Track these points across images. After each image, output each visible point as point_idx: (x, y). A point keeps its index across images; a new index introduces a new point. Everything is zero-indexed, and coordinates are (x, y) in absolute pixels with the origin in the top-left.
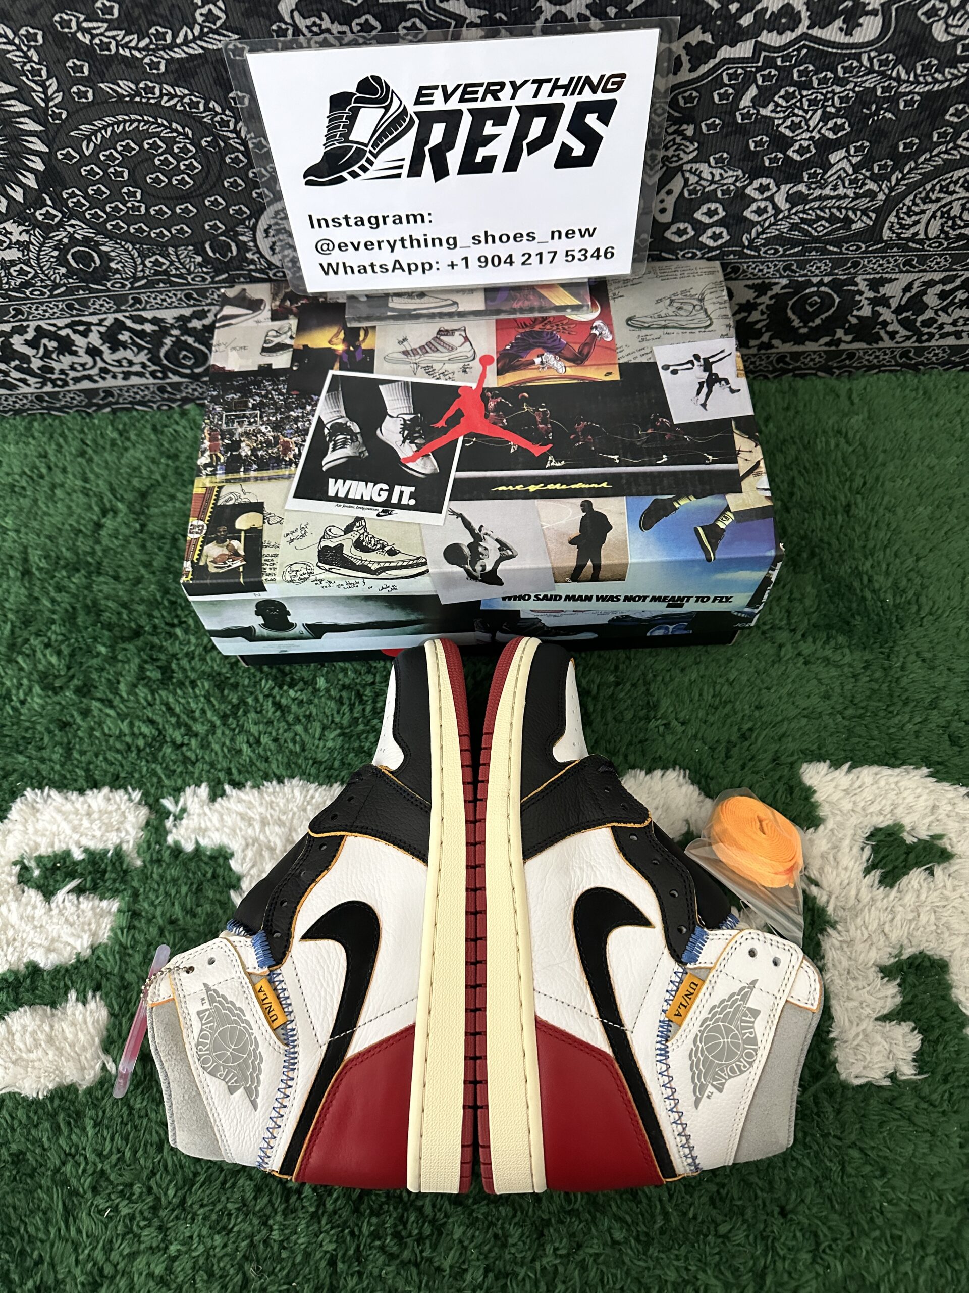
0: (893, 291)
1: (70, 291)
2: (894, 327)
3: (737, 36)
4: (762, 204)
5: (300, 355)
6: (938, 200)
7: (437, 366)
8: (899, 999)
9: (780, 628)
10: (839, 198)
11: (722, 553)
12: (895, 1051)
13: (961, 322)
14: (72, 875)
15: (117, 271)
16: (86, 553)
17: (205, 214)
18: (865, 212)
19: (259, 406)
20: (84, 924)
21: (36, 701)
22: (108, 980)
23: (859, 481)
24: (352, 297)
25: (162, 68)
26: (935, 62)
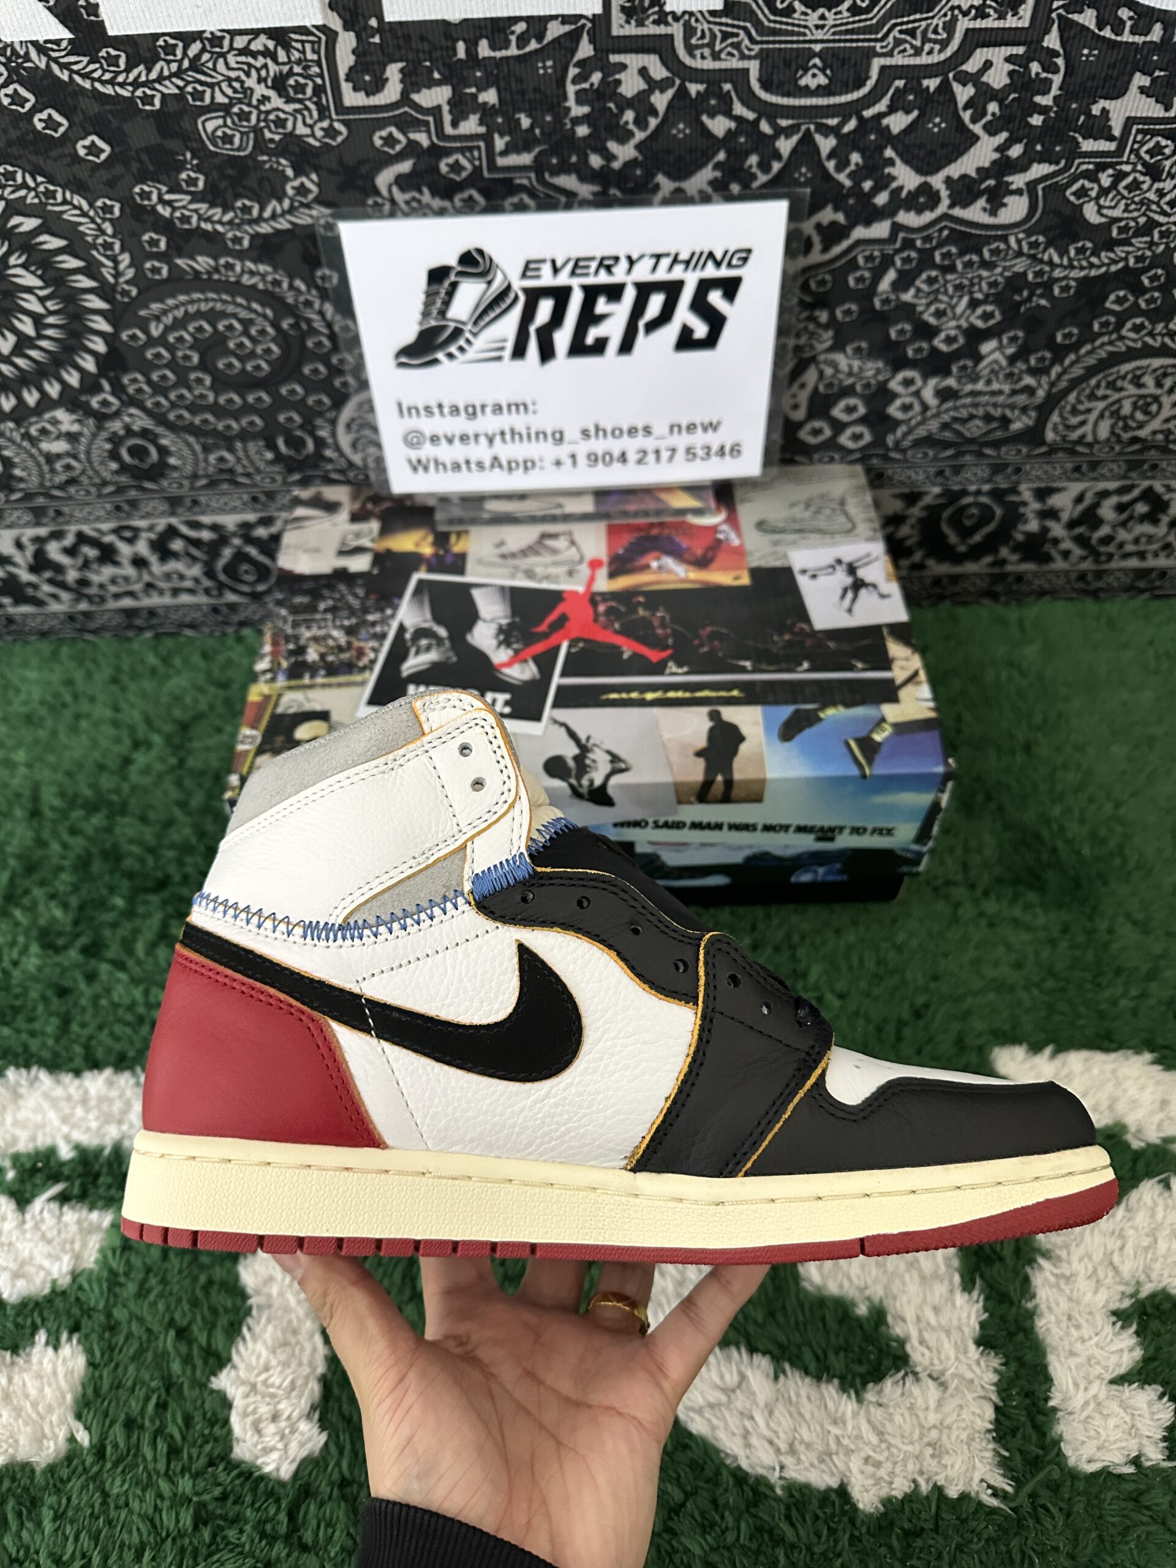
0: (1062, 501)
1: (120, 490)
2: (1067, 545)
3: (872, 215)
4: (908, 400)
5: (381, 558)
6: (1105, 397)
7: (539, 570)
8: (1138, 1353)
9: (955, 884)
10: (994, 393)
11: (880, 769)
12: (1139, 1425)
13: (1143, 540)
14: (55, 1178)
15: (175, 468)
16: (110, 791)
17: (282, 405)
18: (1024, 410)
19: (332, 610)
20: (65, 1242)
21: (32, 963)
22: (90, 1317)
23: (1038, 718)
24: (444, 499)
25: (246, 243)
26: (1089, 245)
